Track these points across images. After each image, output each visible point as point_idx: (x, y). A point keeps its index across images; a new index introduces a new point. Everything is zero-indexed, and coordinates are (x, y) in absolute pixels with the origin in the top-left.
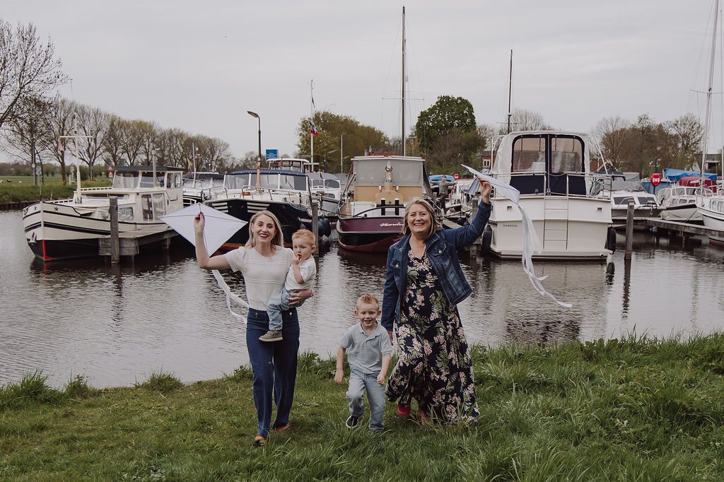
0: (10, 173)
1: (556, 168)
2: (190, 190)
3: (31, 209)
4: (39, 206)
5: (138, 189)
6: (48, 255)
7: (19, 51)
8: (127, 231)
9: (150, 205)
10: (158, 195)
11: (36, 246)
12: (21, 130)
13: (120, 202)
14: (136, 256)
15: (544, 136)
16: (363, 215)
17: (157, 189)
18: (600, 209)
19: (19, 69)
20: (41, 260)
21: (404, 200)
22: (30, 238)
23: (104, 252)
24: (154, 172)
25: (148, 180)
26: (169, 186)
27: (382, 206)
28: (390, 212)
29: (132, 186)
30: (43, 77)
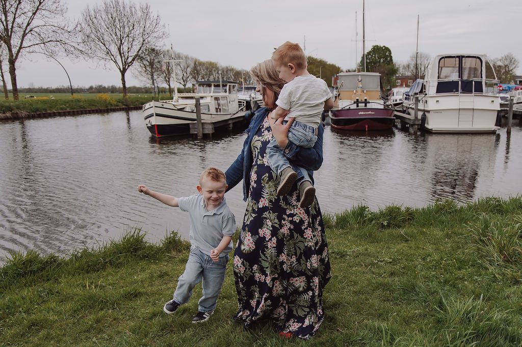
0: (142, 92)
1: (465, 77)
2: (242, 96)
3: (147, 106)
4: (153, 103)
5: (212, 94)
6: (159, 134)
7: (141, 20)
8: (206, 118)
9: (219, 105)
10: (223, 97)
11: (151, 128)
12: (145, 65)
13: (202, 101)
14: (213, 134)
15: (458, 57)
16: (348, 108)
17: (223, 94)
18: (493, 101)
19: (142, 31)
20: (155, 137)
21: (370, 99)
22: (148, 123)
23: (192, 132)
24: (221, 84)
25: (217, 89)
26: (230, 93)
27: (357, 102)
28: (362, 105)
29: (208, 92)
30: (155, 35)
